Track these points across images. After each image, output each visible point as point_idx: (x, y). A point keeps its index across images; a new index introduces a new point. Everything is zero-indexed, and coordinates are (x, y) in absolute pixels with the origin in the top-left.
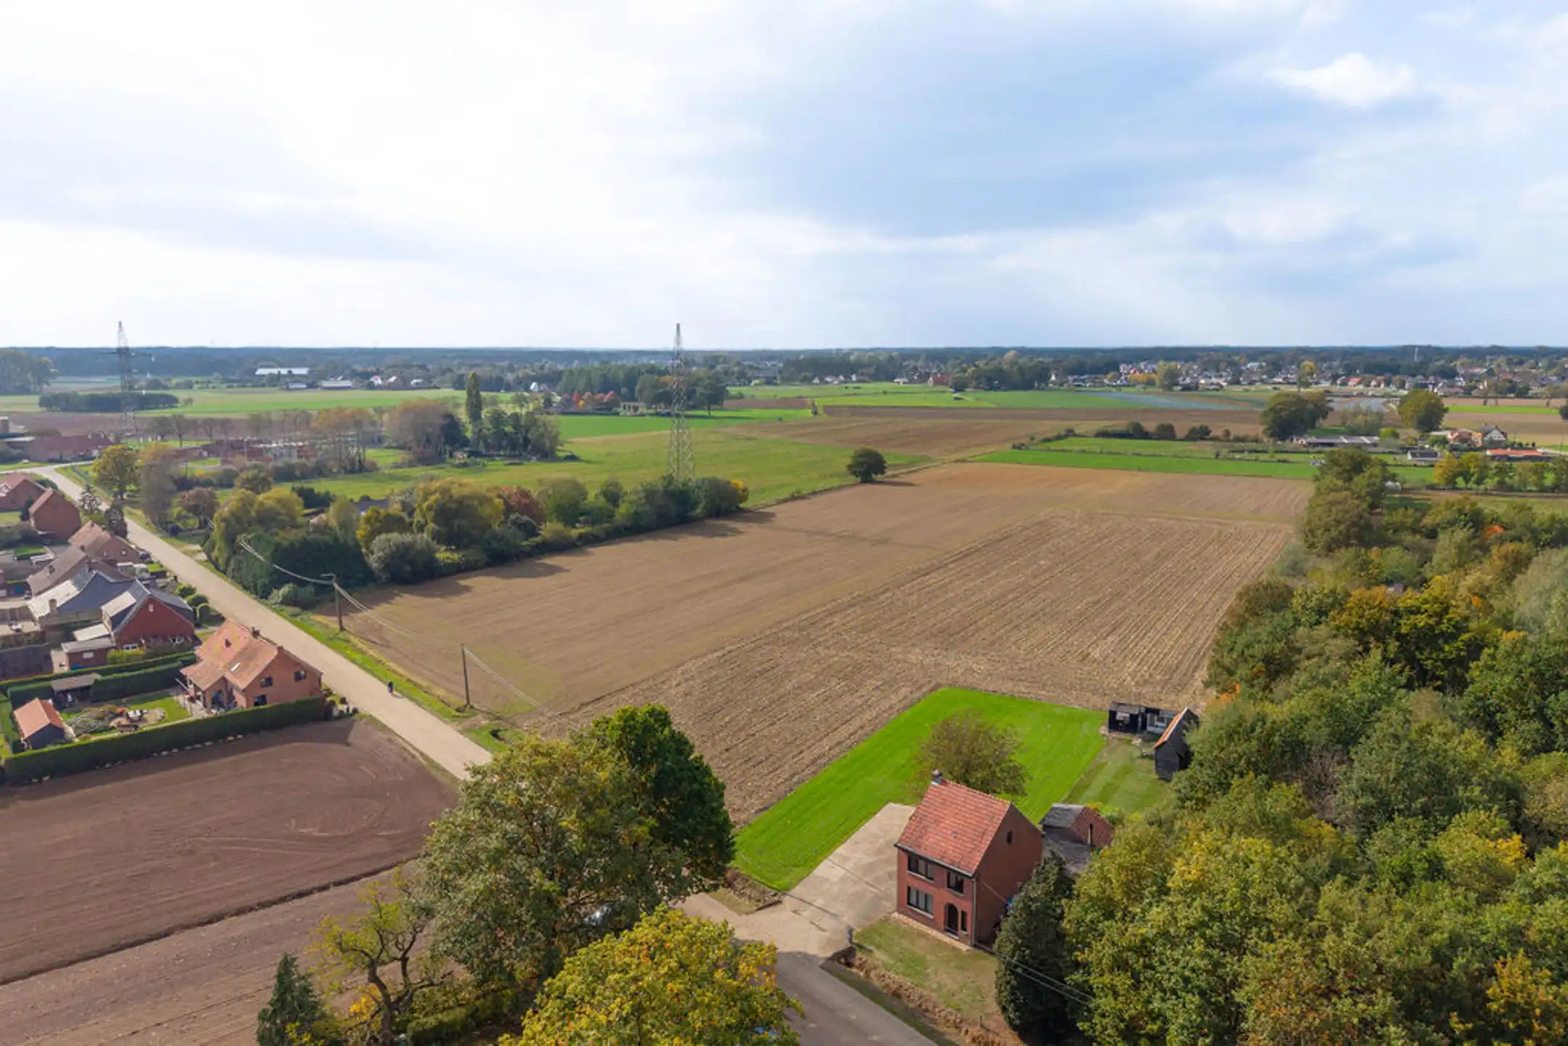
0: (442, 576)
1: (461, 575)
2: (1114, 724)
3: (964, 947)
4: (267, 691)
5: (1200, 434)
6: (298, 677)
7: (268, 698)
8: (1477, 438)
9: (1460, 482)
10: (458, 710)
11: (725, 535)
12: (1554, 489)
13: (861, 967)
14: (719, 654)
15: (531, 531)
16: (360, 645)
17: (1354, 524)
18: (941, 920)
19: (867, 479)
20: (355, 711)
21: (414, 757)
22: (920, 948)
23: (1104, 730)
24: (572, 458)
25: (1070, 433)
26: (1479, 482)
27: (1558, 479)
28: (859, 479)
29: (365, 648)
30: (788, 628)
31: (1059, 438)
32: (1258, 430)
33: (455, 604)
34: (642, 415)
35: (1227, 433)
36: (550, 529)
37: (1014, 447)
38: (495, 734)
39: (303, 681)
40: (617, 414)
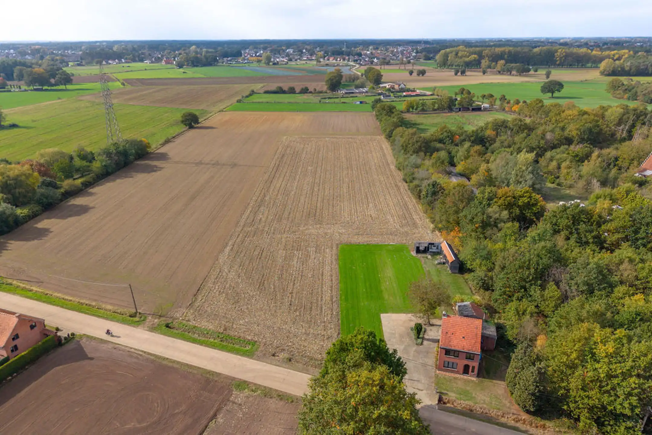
0: (22, 224)
1: (32, 221)
2: (418, 251)
3: (474, 379)
4: (16, 342)
5: (305, 91)
6: (32, 327)
7: (19, 346)
8: (396, 87)
9: (411, 110)
10: (131, 316)
11: (155, 171)
12: (438, 109)
13: (448, 402)
14: (228, 248)
15: (53, 185)
16: (22, 285)
17: (423, 142)
18: (461, 371)
19: (191, 127)
20: (73, 334)
21: (141, 355)
22: (460, 384)
23: (414, 253)
24: (14, 126)
25: (253, 93)
26: (416, 109)
27: (439, 106)
28: (188, 127)
29: (27, 287)
30: (244, 226)
31: (250, 95)
32: (323, 86)
33: (49, 242)
34: (26, 90)
35: (315, 90)
36: (67, 184)
37: (238, 102)
38: (167, 326)
39: (35, 328)
40: (10, 91)
